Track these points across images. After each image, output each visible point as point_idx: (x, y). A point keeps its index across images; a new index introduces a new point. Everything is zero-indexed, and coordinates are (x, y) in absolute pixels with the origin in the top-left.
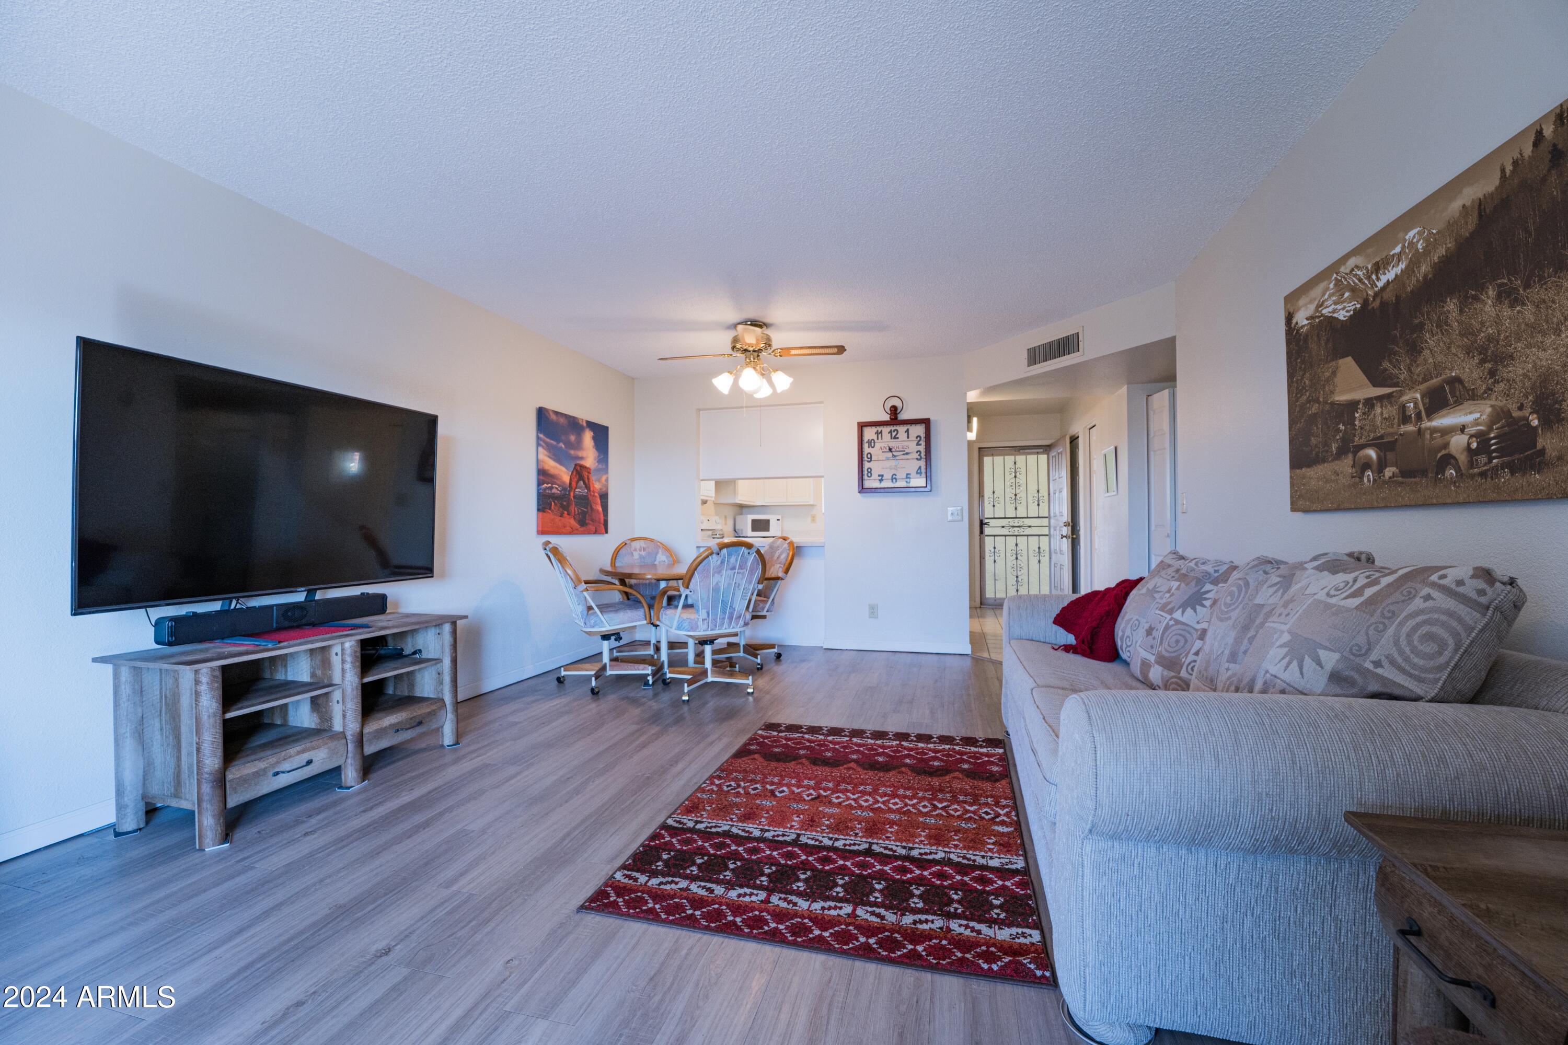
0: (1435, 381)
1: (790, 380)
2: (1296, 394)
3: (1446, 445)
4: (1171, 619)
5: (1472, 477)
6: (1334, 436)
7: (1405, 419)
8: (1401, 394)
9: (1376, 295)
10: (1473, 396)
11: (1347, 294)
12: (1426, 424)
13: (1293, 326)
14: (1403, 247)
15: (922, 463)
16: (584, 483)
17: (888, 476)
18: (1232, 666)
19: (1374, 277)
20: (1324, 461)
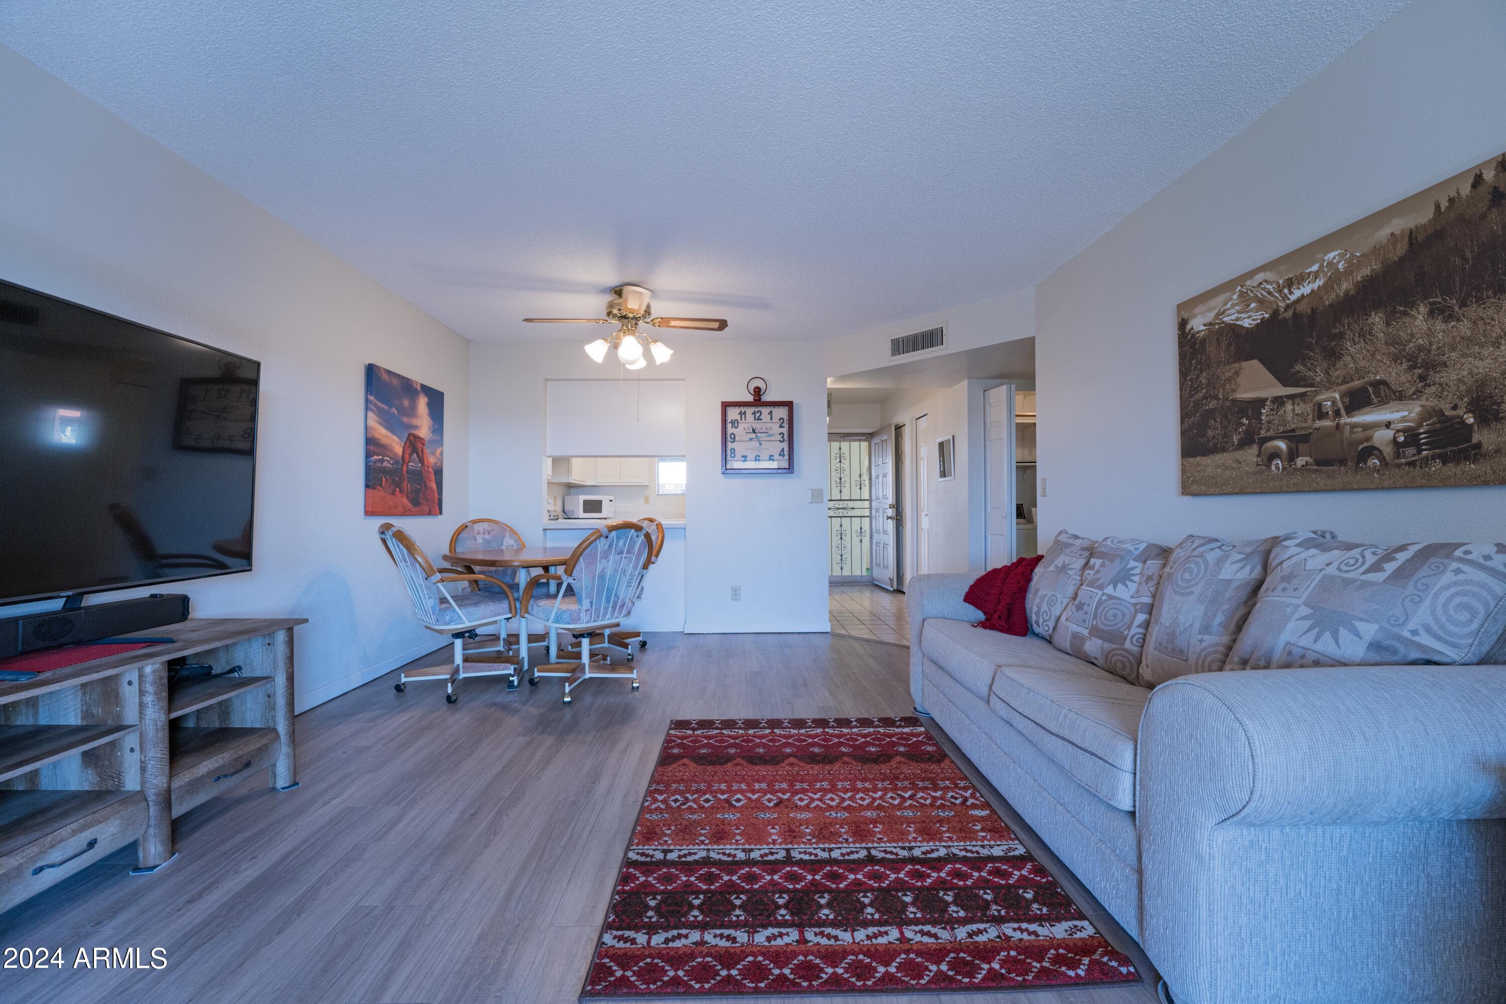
0: (1356, 384)
1: (671, 352)
2: (1190, 392)
3: (1369, 439)
4: (1103, 594)
5: (1399, 466)
6: (1236, 429)
7: (1321, 414)
8: (1317, 393)
9: (1287, 307)
10: (1400, 397)
11: (1253, 305)
12: (1345, 420)
13: (1187, 330)
14: (1322, 266)
15: (785, 445)
16: (418, 456)
17: (751, 456)
18: (1206, 637)
19: (1286, 291)
20: (1223, 450)
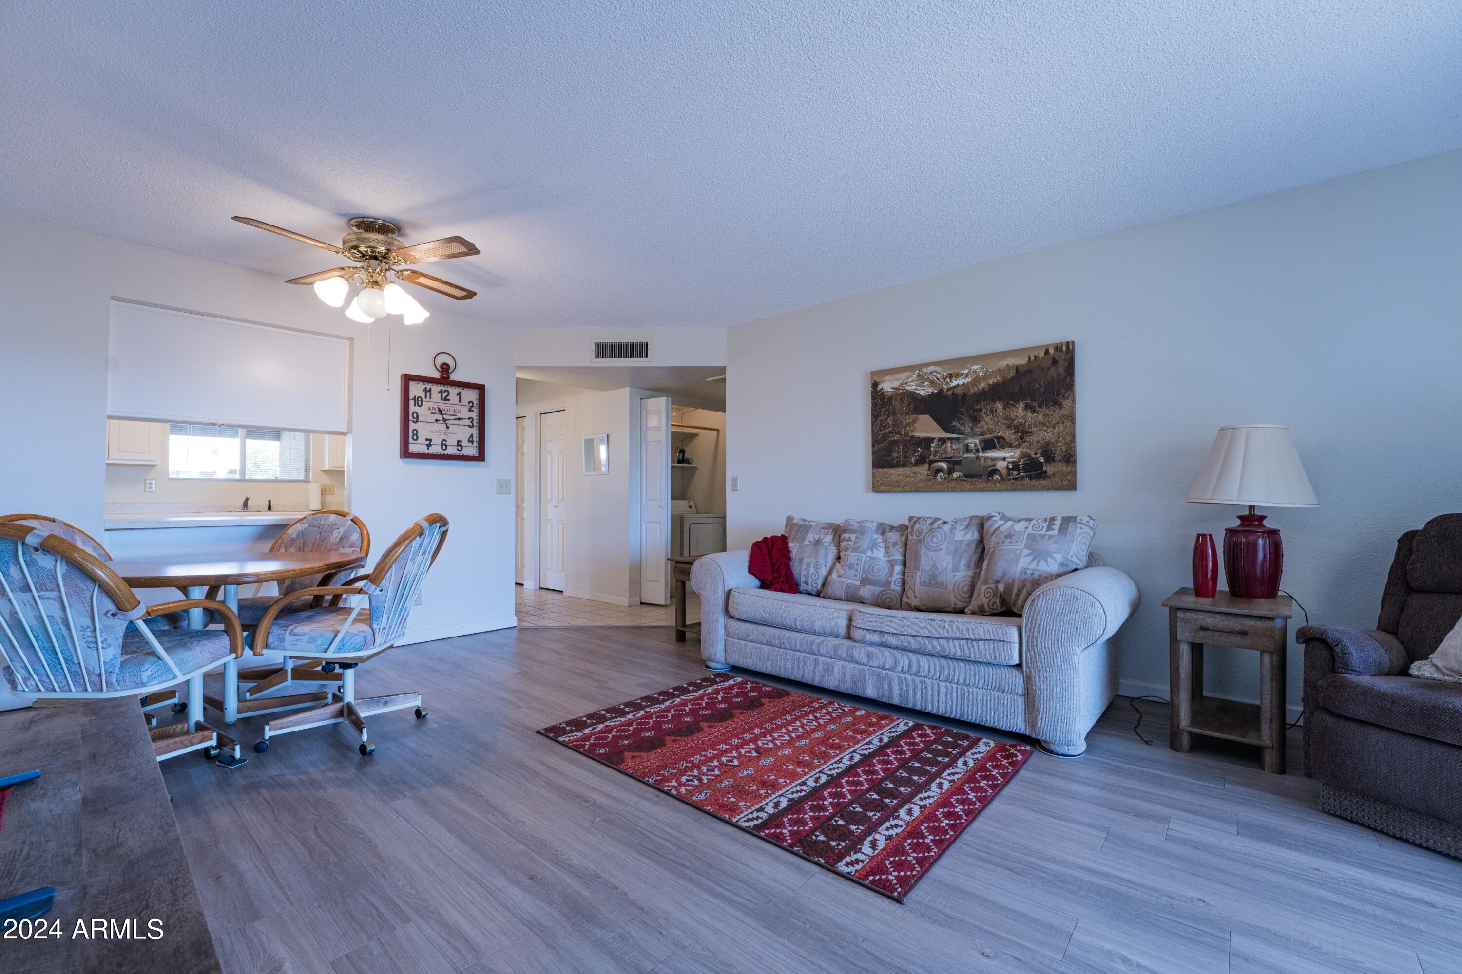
0: (988, 436)
2: (880, 428)
3: (994, 465)
5: (1009, 480)
6: (913, 454)
7: (968, 450)
8: (966, 439)
9: (949, 389)
10: (1011, 446)
11: (926, 383)
12: (981, 454)
13: (878, 389)
14: (970, 371)
15: (475, 431)
17: (437, 441)
18: (957, 574)
19: (948, 380)
20: (904, 465)
